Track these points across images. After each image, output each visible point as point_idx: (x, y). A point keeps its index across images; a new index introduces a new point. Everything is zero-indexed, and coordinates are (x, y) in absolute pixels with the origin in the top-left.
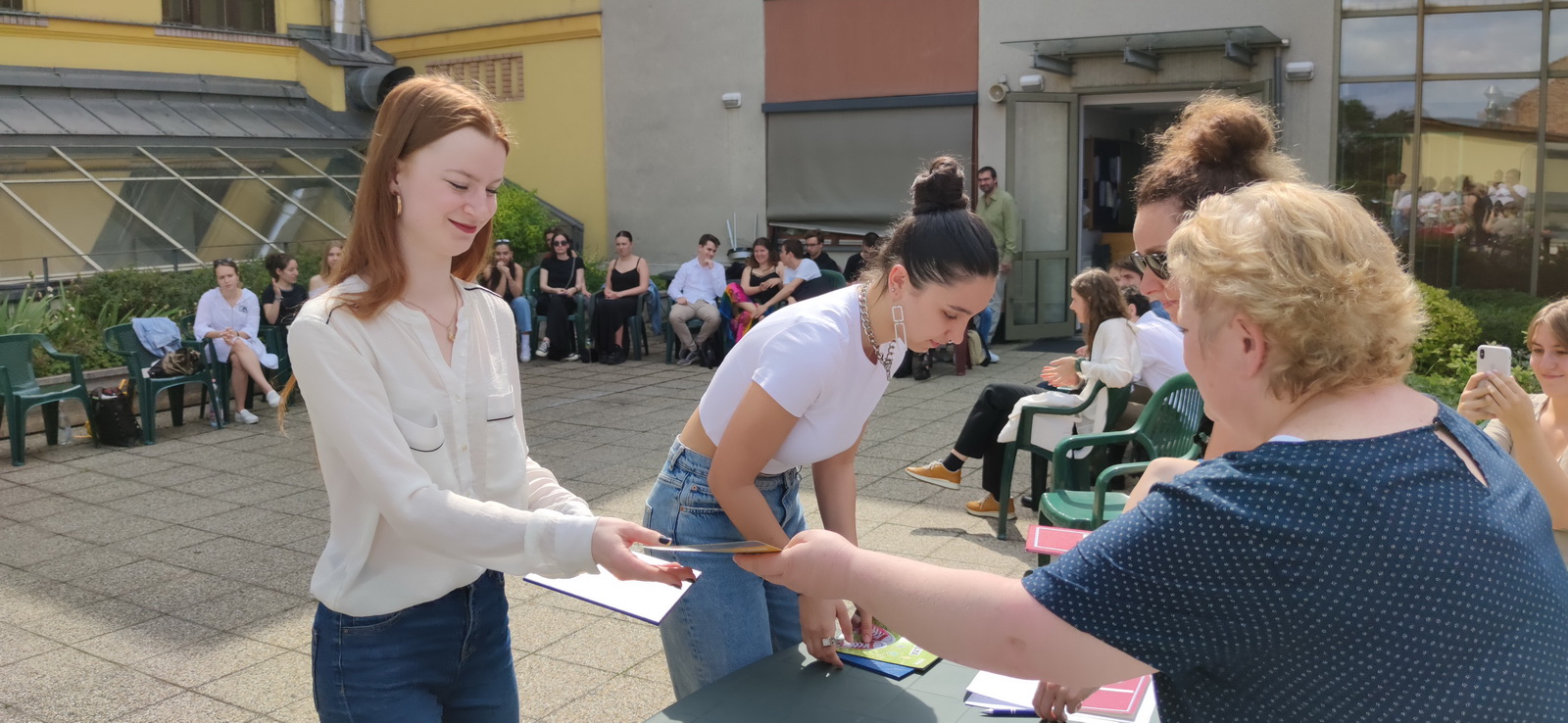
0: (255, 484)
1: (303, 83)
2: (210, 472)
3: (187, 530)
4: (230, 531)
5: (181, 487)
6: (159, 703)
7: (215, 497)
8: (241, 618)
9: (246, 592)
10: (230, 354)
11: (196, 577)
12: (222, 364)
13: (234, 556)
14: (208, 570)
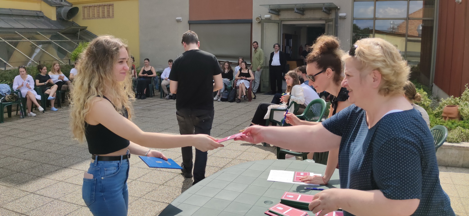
0: (38, 134)
1: (42, 11)
2: (23, 131)
3: (20, 148)
4: (34, 148)
5: (15, 135)
6: (24, 197)
7: (26, 138)
8: (43, 173)
9: (43, 166)
10: (26, 96)
11: (26, 162)
12: (24, 98)
13: (37, 155)
14: (29, 159)
